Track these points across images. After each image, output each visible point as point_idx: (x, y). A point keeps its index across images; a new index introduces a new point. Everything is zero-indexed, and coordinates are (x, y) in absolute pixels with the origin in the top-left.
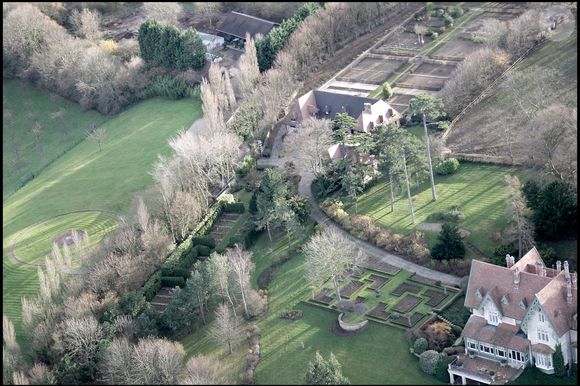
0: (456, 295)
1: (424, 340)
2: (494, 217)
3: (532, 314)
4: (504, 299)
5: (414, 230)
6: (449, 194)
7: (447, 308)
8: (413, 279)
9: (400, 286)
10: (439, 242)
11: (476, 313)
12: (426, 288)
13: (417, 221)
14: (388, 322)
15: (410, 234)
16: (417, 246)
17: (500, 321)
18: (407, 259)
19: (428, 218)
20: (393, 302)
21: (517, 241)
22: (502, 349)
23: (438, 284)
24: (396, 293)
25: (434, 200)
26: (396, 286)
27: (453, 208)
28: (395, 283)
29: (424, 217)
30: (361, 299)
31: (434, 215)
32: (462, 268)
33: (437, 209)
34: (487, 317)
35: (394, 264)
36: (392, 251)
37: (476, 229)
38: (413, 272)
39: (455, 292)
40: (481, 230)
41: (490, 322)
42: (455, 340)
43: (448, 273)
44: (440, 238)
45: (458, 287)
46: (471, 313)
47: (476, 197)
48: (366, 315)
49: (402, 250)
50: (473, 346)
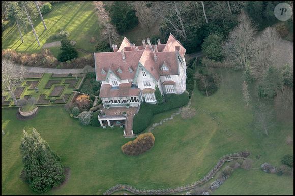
0: (83, 78)
1: (77, 107)
2: (86, 29)
3: (139, 73)
4: (119, 69)
5: (43, 49)
6: (52, 24)
7: (82, 87)
8: (53, 76)
9: (48, 83)
10: (61, 51)
11: (104, 83)
12: (64, 80)
13: (41, 44)
14: (50, 104)
15: (40, 52)
16: (48, 58)
17: (119, 83)
18: (44, 67)
19: (47, 40)
20: (48, 93)
21: (108, 38)
22: (125, 98)
23: (70, 75)
24: (47, 87)
25: (46, 30)
26: (46, 83)
27: (60, 31)
28: (44, 82)
29: (44, 41)
30: (28, 97)
31: (50, 38)
32: (79, 63)
33: (51, 34)
34: (111, 83)
35: (38, 72)
36: (33, 65)
37: (78, 39)
38: (52, 73)
39: (82, 77)
40: (81, 39)
41: (113, 86)
42: (93, 103)
43: (72, 68)
44: (62, 49)
45: (82, 74)
46: (101, 83)
47: (70, 21)
48: (35, 104)
49: (39, 62)
50: (107, 102)
